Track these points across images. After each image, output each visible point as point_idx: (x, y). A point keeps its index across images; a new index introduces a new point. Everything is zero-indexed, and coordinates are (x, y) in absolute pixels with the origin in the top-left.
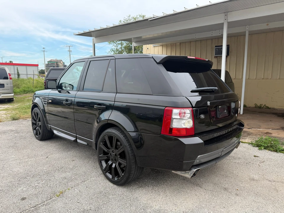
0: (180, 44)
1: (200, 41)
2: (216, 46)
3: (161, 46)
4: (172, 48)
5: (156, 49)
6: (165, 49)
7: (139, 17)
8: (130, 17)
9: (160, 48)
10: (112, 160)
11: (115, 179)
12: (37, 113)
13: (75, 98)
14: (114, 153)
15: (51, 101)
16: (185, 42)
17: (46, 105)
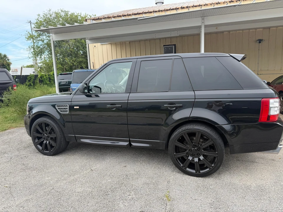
0: (130, 43)
1: (149, 41)
2: (164, 46)
3: (109, 44)
4: (122, 46)
5: (105, 47)
6: (114, 47)
7: (60, 11)
9: (109, 46)
10: (192, 155)
11: (201, 172)
12: (45, 124)
13: (128, 100)
14: (195, 148)
15: (78, 107)
16: (135, 41)
17: (68, 113)
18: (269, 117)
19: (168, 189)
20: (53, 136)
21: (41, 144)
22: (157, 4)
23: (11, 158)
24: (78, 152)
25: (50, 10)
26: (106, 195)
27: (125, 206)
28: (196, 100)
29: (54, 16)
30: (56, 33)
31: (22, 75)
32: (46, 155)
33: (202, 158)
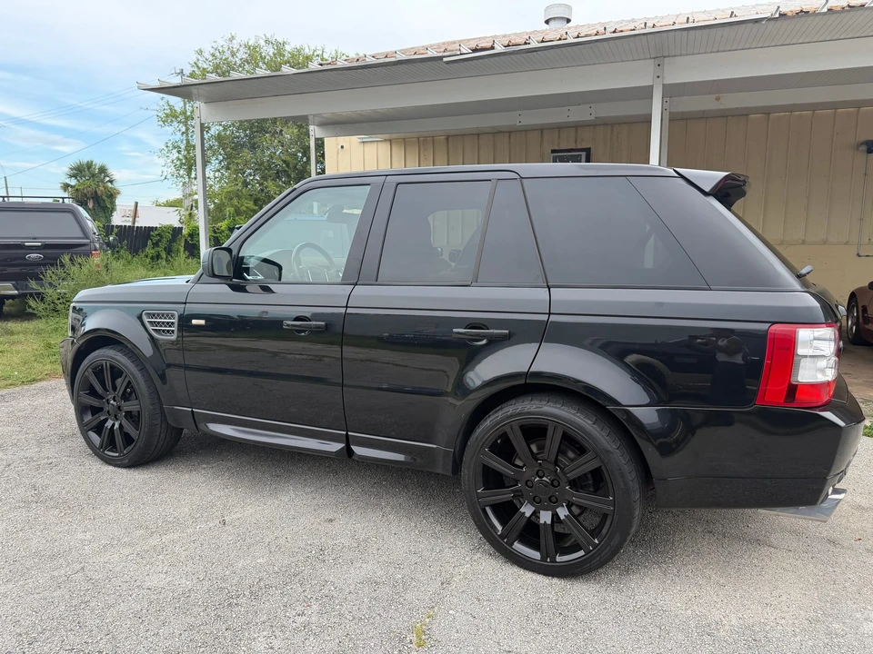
0: (448, 138)
1: (507, 134)
2: (553, 151)
4: (422, 150)
5: (371, 150)
6: (398, 152)
7: (262, 43)
8: (234, 41)
9: (384, 149)
10: (533, 501)
11: (559, 559)
12: (112, 367)
13: (347, 307)
14: (544, 479)
15: (202, 322)
16: (462, 136)
17: (174, 337)
18: (793, 389)
19: (433, 607)
20: (131, 406)
21: (99, 429)
22: (552, 23)
23: (9, 465)
24: (208, 463)
25: (232, 39)
26: (230, 605)
27: (272, 648)
28: (553, 318)
29: (242, 55)
30: (210, 100)
31: (136, 225)
32: (110, 464)
33: (563, 512)
